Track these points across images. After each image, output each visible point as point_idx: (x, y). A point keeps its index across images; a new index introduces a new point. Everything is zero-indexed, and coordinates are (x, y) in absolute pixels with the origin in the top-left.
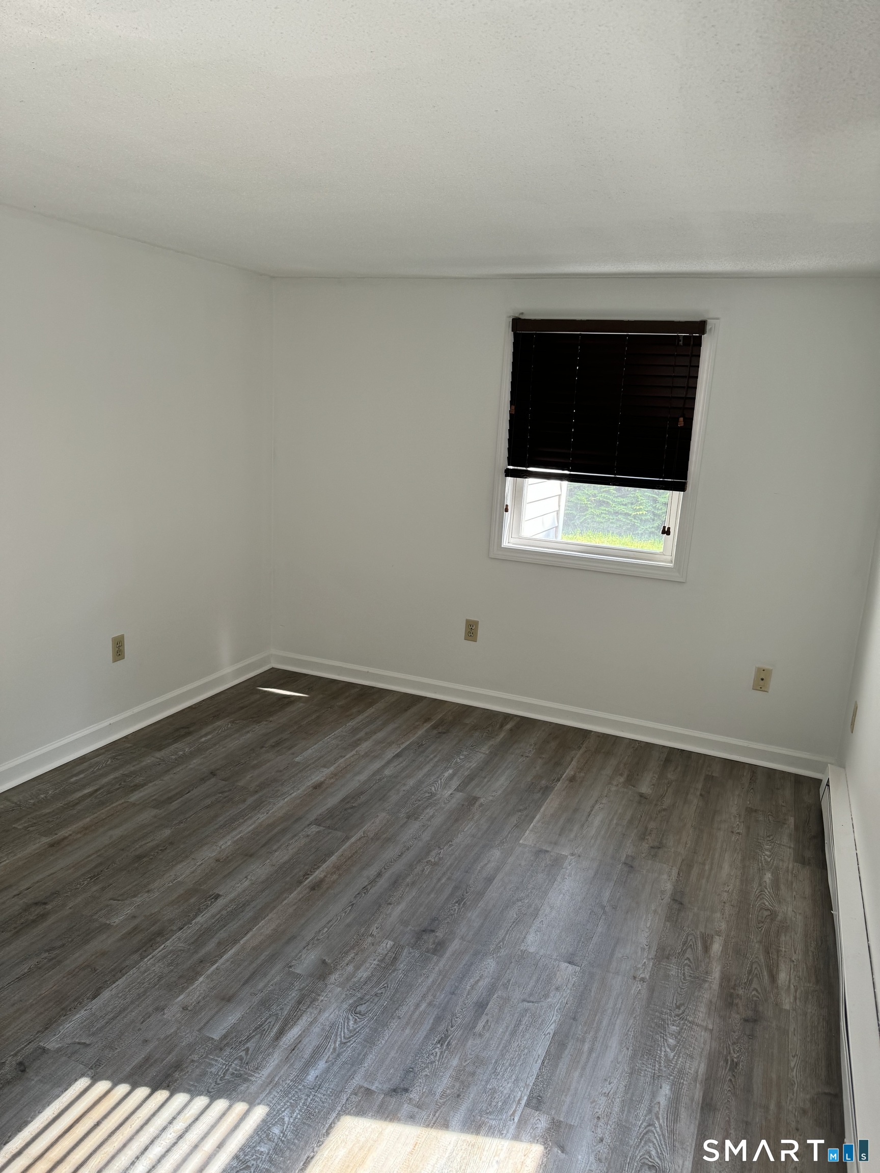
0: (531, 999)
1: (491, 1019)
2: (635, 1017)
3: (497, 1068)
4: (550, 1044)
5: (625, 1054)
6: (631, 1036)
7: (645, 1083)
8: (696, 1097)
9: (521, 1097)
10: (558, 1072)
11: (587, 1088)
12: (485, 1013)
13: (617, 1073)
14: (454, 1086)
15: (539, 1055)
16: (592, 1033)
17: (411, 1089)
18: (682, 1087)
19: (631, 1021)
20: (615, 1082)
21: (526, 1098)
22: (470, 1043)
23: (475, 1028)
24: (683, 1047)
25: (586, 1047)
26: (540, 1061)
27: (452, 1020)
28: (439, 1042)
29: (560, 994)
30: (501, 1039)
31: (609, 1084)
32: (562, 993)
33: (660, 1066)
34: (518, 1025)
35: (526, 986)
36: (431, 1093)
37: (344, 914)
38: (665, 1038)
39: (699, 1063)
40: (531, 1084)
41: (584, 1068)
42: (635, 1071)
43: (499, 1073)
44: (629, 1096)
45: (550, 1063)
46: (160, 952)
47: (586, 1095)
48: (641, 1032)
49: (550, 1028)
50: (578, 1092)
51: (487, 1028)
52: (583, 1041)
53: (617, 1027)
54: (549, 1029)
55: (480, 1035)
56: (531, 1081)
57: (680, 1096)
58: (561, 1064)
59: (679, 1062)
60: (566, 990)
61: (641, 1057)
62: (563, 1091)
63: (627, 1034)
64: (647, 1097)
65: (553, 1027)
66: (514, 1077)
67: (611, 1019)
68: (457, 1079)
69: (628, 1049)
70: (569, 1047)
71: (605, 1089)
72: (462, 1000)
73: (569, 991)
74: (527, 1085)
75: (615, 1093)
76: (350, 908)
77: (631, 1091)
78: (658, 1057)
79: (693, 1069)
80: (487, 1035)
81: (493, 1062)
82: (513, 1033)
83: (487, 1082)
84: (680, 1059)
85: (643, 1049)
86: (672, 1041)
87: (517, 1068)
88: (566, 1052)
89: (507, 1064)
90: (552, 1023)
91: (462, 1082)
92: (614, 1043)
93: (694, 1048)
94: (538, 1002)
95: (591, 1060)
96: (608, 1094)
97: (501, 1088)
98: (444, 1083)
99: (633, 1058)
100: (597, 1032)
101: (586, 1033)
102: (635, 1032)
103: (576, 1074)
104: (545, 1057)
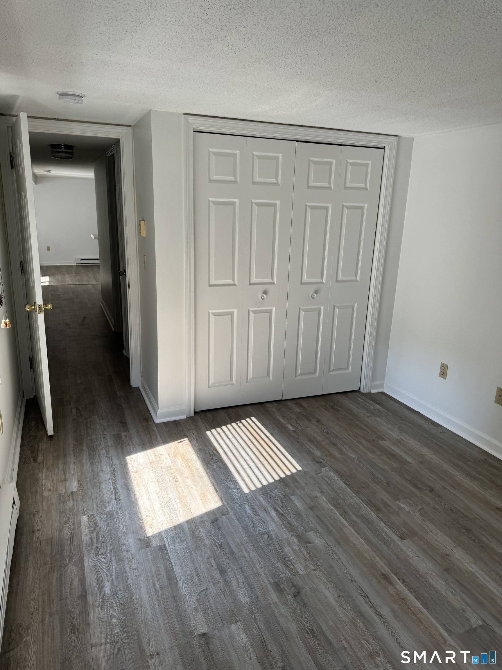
0: (204, 593)
1: (212, 568)
2: (142, 622)
3: (188, 551)
4: (175, 575)
5: (136, 595)
6: (138, 608)
7: (119, 586)
8: (91, 596)
9: (170, 546)
10: (162, 565)
11: (145, 566)
12: (217, 569)
13: (135, 583)
14: (198, 534)
15: (176, 567)
16: (160, 595)
17: (211, 524)
18: (100, 597)
19: (143, 618)
20: (134, 578)
21: (167, 547)
22: (209, 552)
23: (214, 560)
24: (106, 621)
25: (158, 586)
26: (173, 565)
27: (227, 556)
28: (221, 544)
29: (193, 607)
30: (198, 563)
31: (136, 575)
32: (192, 608)
33: (115, 601)
34: (198, 574)
35: (214, 598)
36: (204, 527)
37: (345, 572)
38: (119, 620)
39: (94, 618)
40: (169, 553)
41: (152, 575)
42: (127, 590)
43: (186, 549)
44: (124, 575)
45: (169, 567)
46: (363, 506)
47: (143, 563)
48: (134, 615)
49: (182, 584)
50: (148, 563)
51: (209, 563)
52: (161, 588)
53: (149, 608)
54: (182, 582)
55: (208, 558)
56: (170, 555)
57: (99, 591)
58: (164, 570)
59: (105, 610)
60: (191, 612)
61: (127, 599)
62: (154, 559)
63: (141, 608)
64: (115, 581)
65: (181, 585)
66: (179, 552)
67: (155, 610)
68: (199, 537)
69: (136, 599)
70: (166, 580)
71: (136, 572)
72: (233, 568)
73: (189, 612)
74: (171, 551)
75: (131, 573)
76: (350, 578)
77: (124, 578)
78: (118, 605)
79: (97, 611)
80: (206, 560)
81: (192, 552)
82: (196, 569)
83: (187, 543)
84: (105, 612)
85: (128, 605)
86: (114, 621)
87: (181, 556)
88: (165, 577)
89: (186, 554)
90: (183, 587)
91: (196, 537)
92: (145, 597)
93: (100, 625)
94: (199, 593)
95: (151, 581)
96: (134, 570)
97: (180, 544)
98: (202, 533)
99: (131, 596)
100: (158, 598)
101: (163, 593)
102: (137, 612)
103: (153, 570)
104: (173, 568)
